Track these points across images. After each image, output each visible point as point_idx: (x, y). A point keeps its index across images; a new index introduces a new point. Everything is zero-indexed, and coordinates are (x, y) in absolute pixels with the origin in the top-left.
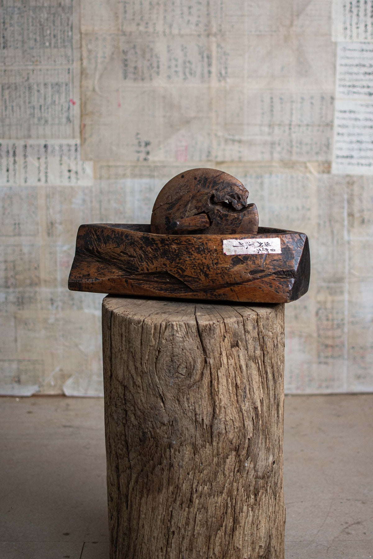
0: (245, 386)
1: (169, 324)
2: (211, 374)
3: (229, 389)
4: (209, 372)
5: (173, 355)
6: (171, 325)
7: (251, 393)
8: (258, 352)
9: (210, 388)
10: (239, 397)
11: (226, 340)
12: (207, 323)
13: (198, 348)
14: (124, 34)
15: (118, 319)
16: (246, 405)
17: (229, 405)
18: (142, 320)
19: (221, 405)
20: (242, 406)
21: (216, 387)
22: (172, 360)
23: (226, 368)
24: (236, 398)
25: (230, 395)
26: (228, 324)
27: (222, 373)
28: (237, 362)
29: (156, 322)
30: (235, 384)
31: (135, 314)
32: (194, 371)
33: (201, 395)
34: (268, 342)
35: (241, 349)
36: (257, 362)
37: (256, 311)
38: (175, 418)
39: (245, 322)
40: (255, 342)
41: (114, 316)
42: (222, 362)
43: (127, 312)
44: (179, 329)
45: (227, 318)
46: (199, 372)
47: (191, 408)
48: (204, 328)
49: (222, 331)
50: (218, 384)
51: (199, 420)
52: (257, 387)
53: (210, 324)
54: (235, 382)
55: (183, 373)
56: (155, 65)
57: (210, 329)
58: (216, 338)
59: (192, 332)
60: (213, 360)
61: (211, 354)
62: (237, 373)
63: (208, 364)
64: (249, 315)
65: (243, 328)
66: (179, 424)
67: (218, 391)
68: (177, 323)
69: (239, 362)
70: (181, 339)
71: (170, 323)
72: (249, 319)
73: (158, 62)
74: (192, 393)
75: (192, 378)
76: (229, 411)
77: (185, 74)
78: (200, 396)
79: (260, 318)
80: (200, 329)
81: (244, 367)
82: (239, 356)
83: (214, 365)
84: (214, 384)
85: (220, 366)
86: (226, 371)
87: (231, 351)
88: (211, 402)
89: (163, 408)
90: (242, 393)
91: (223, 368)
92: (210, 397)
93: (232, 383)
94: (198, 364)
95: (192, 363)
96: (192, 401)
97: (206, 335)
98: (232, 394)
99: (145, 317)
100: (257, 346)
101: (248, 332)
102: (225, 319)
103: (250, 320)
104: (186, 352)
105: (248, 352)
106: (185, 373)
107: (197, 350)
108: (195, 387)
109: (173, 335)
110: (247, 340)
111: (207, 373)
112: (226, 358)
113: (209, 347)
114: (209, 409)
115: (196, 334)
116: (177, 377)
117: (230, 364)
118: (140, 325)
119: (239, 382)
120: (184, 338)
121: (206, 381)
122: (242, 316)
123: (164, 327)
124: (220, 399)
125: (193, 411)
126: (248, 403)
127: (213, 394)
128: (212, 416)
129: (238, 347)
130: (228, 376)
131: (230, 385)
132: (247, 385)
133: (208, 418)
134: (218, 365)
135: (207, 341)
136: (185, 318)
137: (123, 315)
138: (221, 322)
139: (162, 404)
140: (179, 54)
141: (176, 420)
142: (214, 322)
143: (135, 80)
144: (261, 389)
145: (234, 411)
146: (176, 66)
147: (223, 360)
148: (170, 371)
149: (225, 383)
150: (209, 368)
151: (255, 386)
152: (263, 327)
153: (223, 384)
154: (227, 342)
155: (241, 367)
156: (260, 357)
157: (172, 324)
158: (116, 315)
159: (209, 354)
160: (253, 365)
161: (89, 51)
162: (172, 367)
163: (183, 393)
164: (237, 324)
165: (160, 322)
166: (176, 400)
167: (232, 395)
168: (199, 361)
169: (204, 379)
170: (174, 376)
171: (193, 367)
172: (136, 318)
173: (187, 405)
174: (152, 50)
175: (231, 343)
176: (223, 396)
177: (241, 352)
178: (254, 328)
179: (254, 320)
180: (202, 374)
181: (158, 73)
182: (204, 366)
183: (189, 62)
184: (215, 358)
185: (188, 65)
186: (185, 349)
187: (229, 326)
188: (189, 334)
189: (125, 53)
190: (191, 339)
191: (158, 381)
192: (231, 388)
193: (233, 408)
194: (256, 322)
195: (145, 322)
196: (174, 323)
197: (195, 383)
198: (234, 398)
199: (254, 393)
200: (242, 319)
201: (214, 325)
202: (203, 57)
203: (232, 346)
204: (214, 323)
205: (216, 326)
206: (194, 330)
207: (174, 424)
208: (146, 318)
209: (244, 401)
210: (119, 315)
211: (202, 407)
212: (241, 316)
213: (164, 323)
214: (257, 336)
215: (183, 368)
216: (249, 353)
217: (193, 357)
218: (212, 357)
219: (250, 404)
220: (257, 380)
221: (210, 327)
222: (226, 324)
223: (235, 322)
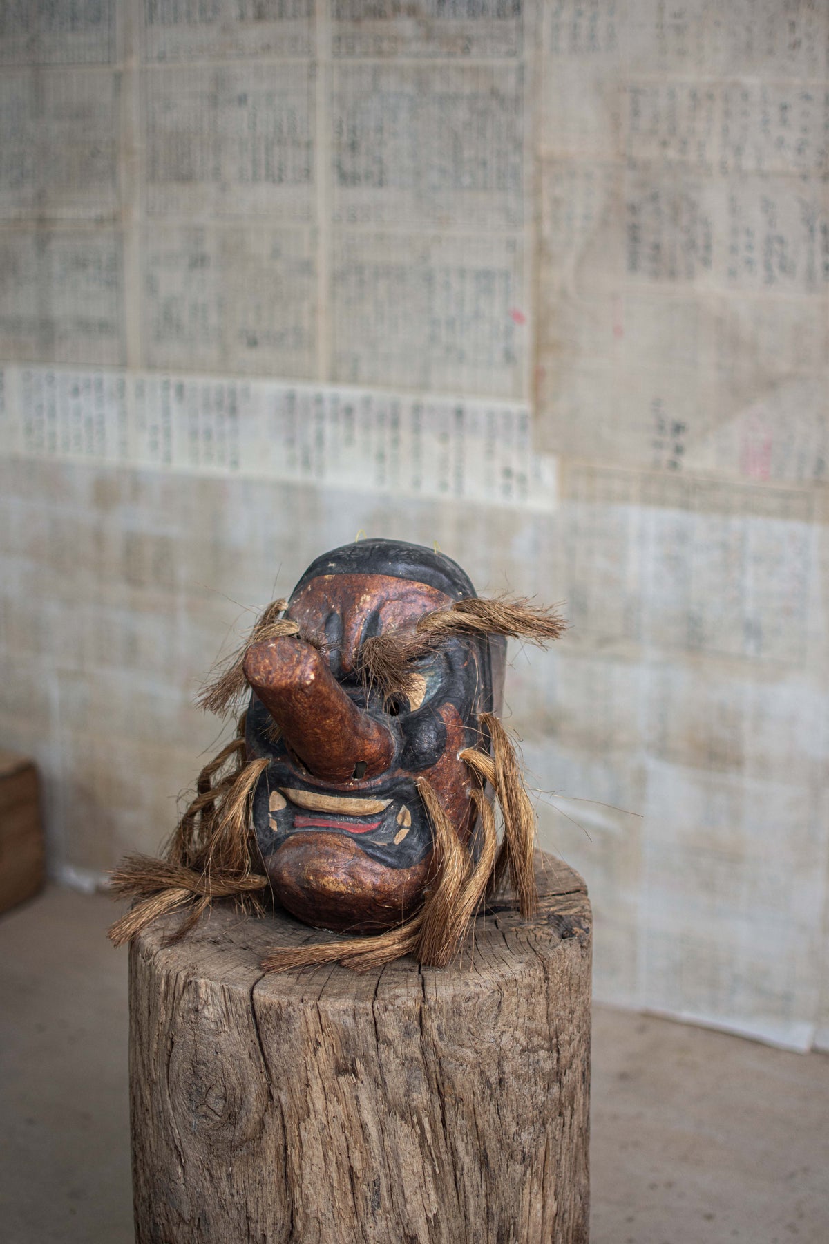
0: (376, 1177)
1: (191, 981)
2: (284, 1127)
3: (330, 1177)
4: (278, 1122)
5: (195, 1063)
6: (193, 984)
7: (394, 1199)
8: (421, 1097)
9: (283, 1163)
10: (360, 1202)
11: (321, 1051)
12: (274, 999)
13: (251, 1058)
14: (632, 164)
16: (379, 1227)
17: (330, 1215)
18: (155, 951)
19: (308, 1211)
20: (367, 1226)
21: (296, 1166)
22: (194, 1072)
23: (321, 1123)
24: (351, 1203)
25: (332, 1192)
26: (326, 1012)
27: (310, 1131)
28: (352, 1113)
29: (169, 968)
30: (347, 1169)
32: (243, 1112)
33: (260, 1174)
34: (459, 1076)
35: (362, 1082)
36: (415, 1120)
37: (425, 983)
38: (204, 1212)
39: (376, 1015)
40: (408, 1069)
42: (311, 1105)
44: (210, 998)
45: (330, 994)
46: (254, 1116)
47: (236, 1199)
48: (264, 1011)
49: (311, 1028)
50: (301, 1158)
51: (255, 1235)
52: (417, 1185)
53: (280, 1005)
54: (345, 1163)
55: (217, 1110)
56: (700, 242)
57: (281, 1017)
58: (295, 1042)
59: (237, 1013)
60: (288, 1095)
61: (283, 1079)
62: (351, 1140)
63: (276, 1104)
64: (397, 997)
65: (369, 1029)
66: (212, 1230)
67: (301, 1174)
68: (209, 982)
69: (360, 1115)
70: (213, 1026)
71: (193, 978)
72: (390, 1007)
73: (708, 236)
74: (237, 1167)
75: (238, 1127)
76: (330, 1231)
77: (768, 267)
78: (258, 1178)
80: (258, 1010)
81: (373, 1130)
82: (357, 1098)
83: (290, 1108)
84: (291, 1156)
85: (305, 1113)
86: (323, 1129)
87: (334, 1082)
88: (285, 1198)
89: (182, 1180)
90: (369, 1195)
91: (313, 1121)
92: (283, 1186)
93: (339, 1164)
94: (251, 1095)
95: (238, 1091)
96: (239, 1184)
97: (268, 1029)
98: (339, 1191)
100: (417, 1082)
101: (389, 1043)
102: (323, 999)
103: (392, 1011)
104: (224, 1061)
105: (385, 1094)
106: (222, 1111)
107: (248, 1061)
108: (244, 1152)
109: (197, 1011)
110: (383, 1061)
111: (274, 1122)
112: (322, 1097)
113: (276, 1060)
114: (278, 1215)
115: (246, 1021)
116: (205, 1116)
117: (331, 1114)
118: (149, 964)
119: (358, 1166)
120: (219, 1024)
121: (271, 1143)
122: (374, 998)
123: (181, 983)
124: (307, 1196)
125: (242, 1208)
126: (384, 1223)
127: (289, 1180)
128: (288, 1233)
129: (356, 1076)
130: (327, 1144)
131: (333, 1168)
132: (382, 1176)
133: (276, 1237)
134: (300, 1111)
135: (272, 1046)
136: (237, 972)
138: (311, 1003)
139: (180, 1171)
140: (756, 218)
141: (206, 1220)
142: (293, 999)
143: (655, 274)
144: (432, 1192)
145: (345, 1233)
146: (750, 247)
147: (312, 1100)
148: (190, 1096)
149: (319, 1160)
150: (277, 1113)
151: (410, 1182)
152: (440, 1033)
153: (314, 1161)
154: (324, 1060)
155: (363, 1127)
156: (429, 1109)
157: (196, 983)
159: (278, 1078)
160: (403, 1129)
161: (556, 202)
162: (194, 1087)
163: (218, 1157)
164: (351, 1017)
165: (177, 970)
166: (206, 1172)
167: (338, 1193)
168: (253, 1089)
169: (266, 1137)
170: (199, 1110)
171: (239, 1102)
172: (148, 941)
173: (227, 1191)
174: (693, 206)
175: (337, 1062)
176: (315, 1192)
177: (363, 1089)
178: (407, 1033)
179: (407, 1012)
180: (262, 1123)
181: (706, 262)
182: (267, 1105)
183: (781, 241)
184: (294, 1093)
185: (776, 246)
186: (221, 1053)
187: (331, 1017)
188: (231, 1018)
189: (633, 209)
190: (235, 1031)
191: (172, 1113)
192: (335, 1175)
193: (343, 1227)
194: (415, 1017)
195: (157, 958)
196: (201, 981)
197: (245, 1142)
198: (344, 1202)
199: (405, 1200)
200: (369, 1006)
201: (290, 1009)
202: (812, 230)
203: (340, 1070)
204: (290, 1004)
205: (294, 1011)
206: (242, 1009)
207: (202, 1227)
209: (373, 1214)
211: (263, 1206)
212: (372, 996)
213: (183, 975)
214: (420, 1056)
215: (217, 1097)
216: (390, 1096)
217: (239, 1076)
218: (285, 1088)
219: (390, 1226)
220: (417, 1167)
221: (279, 1012)
222: (321, 1013)
223: (345, 1011)
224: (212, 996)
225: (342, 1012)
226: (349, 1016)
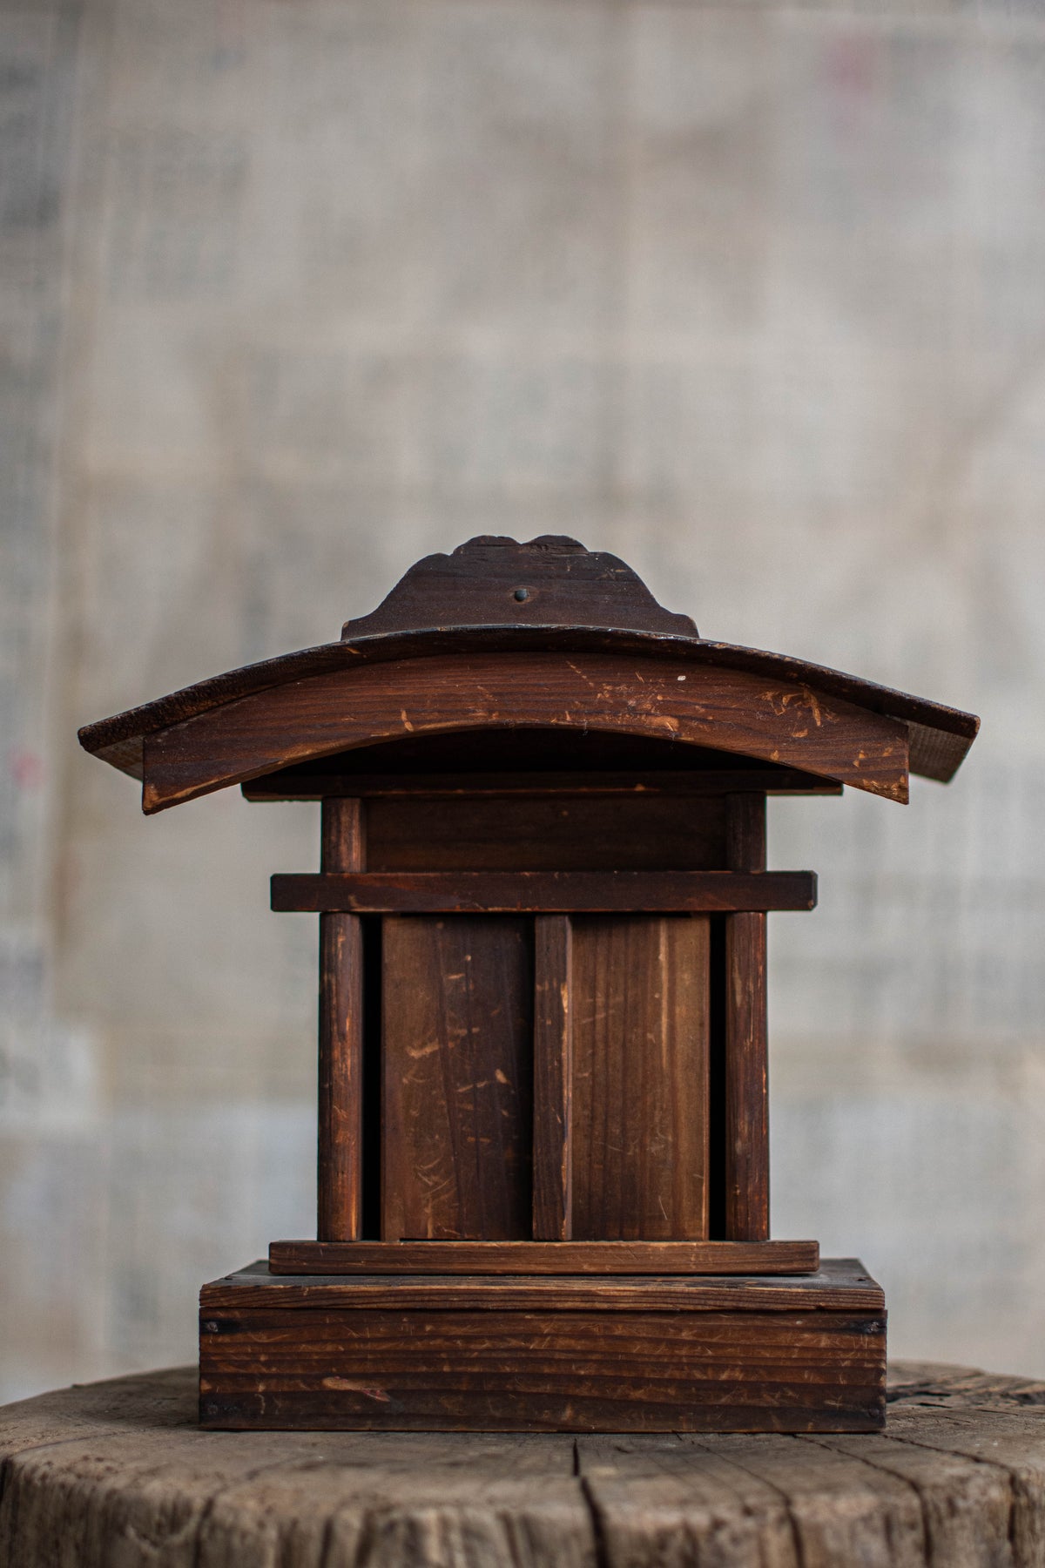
1: (393, 1524)
6: (402, 1529)
12: (671, 1518)
15: (37, 1504)
18: (198, 1504)
29: (294, 1512)
31: (154, 1472)
37: (1003, 1461)
39: (933, 1526)
41: (17, 1492)
43: (101, 1466)
44: (459, 1557)
45: (806, 1492)
53: (689, 1532)
64: (963, 1480)
68: (451, 1513)
71: (396, 1515)
72: (961, 1504)
79: (1032, 1506)
99: (217, 1485)
103: (968, 1511)
118: (178, 1539)
122: (915, 1487)
123: (349, 1541)
136: (503, 1489)
137: (71, 1479)
138: (773, 1513)
142: (723, 1512)
157: (414, 1529)
158: (29, 1481)
164: (880, 1534)
165: (325, 1509)
172: (155, 1489)
179: (992, 1511)
187: (828, 1544)
194: (1004, 1529)
195: (218, 1513)
196: (429, 1517)
200: (915, 1505)
201: (723, 1537)
204: (717, 1525)
205: (733, 1541)
208: (224, 1489)
210: (44, 1477)
212: (903, 1485)
213: (352, 1520)
221: (688, 1549)
222: (805, 1535)
223: (866, 1520)
224: (469, 1551)
225: (860, 1527)
226: (874, 1531)
